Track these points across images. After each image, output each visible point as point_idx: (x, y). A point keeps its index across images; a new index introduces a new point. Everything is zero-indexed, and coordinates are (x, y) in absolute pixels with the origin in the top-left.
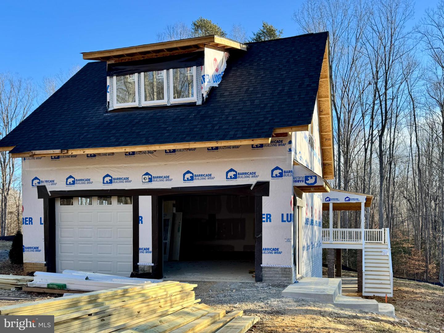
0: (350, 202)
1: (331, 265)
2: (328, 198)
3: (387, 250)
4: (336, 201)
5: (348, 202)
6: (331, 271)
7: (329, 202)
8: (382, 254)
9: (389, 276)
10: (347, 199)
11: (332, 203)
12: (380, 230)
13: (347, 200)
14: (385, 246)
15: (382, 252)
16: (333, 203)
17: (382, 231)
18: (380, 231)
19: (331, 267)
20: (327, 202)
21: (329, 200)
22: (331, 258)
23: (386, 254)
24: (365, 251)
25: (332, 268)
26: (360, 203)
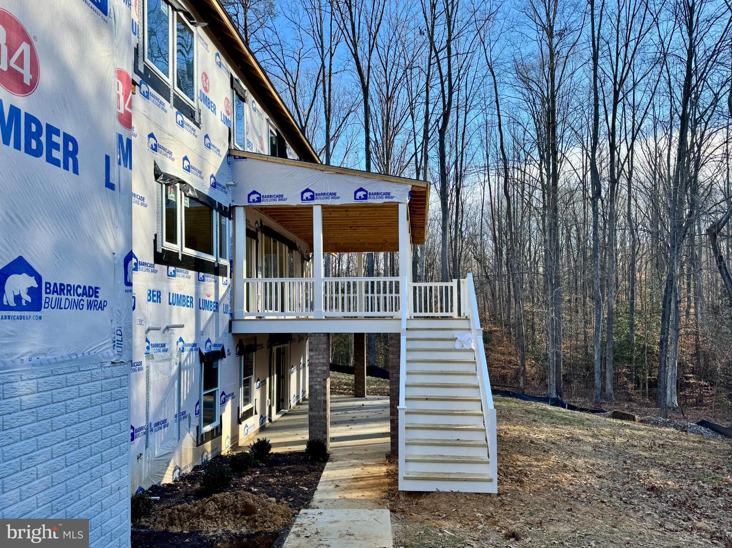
0: (369, 201)
1: (319, 380)
2: (307, 190)
3: (468, 335)
4: (330, 200)
5: (364, 201)
6: (319, 398)
7: (311, 203)
8: (457, 345)
9: (482, 415)
10: (361, 194)
11: (320, 207)
12: (449, 284)
13: (360, 197)
14: (463, 324)
15: (455, 339)
16: (324, 208)
17: (452, 287)
18: (447, 287)
19: (318, 387)
20: (306, 203)
21: (312, 198)
22: (317, 361)
23: (466, 347)
24: (408, 340)
25: (320, 389)
26: (395, 207)
